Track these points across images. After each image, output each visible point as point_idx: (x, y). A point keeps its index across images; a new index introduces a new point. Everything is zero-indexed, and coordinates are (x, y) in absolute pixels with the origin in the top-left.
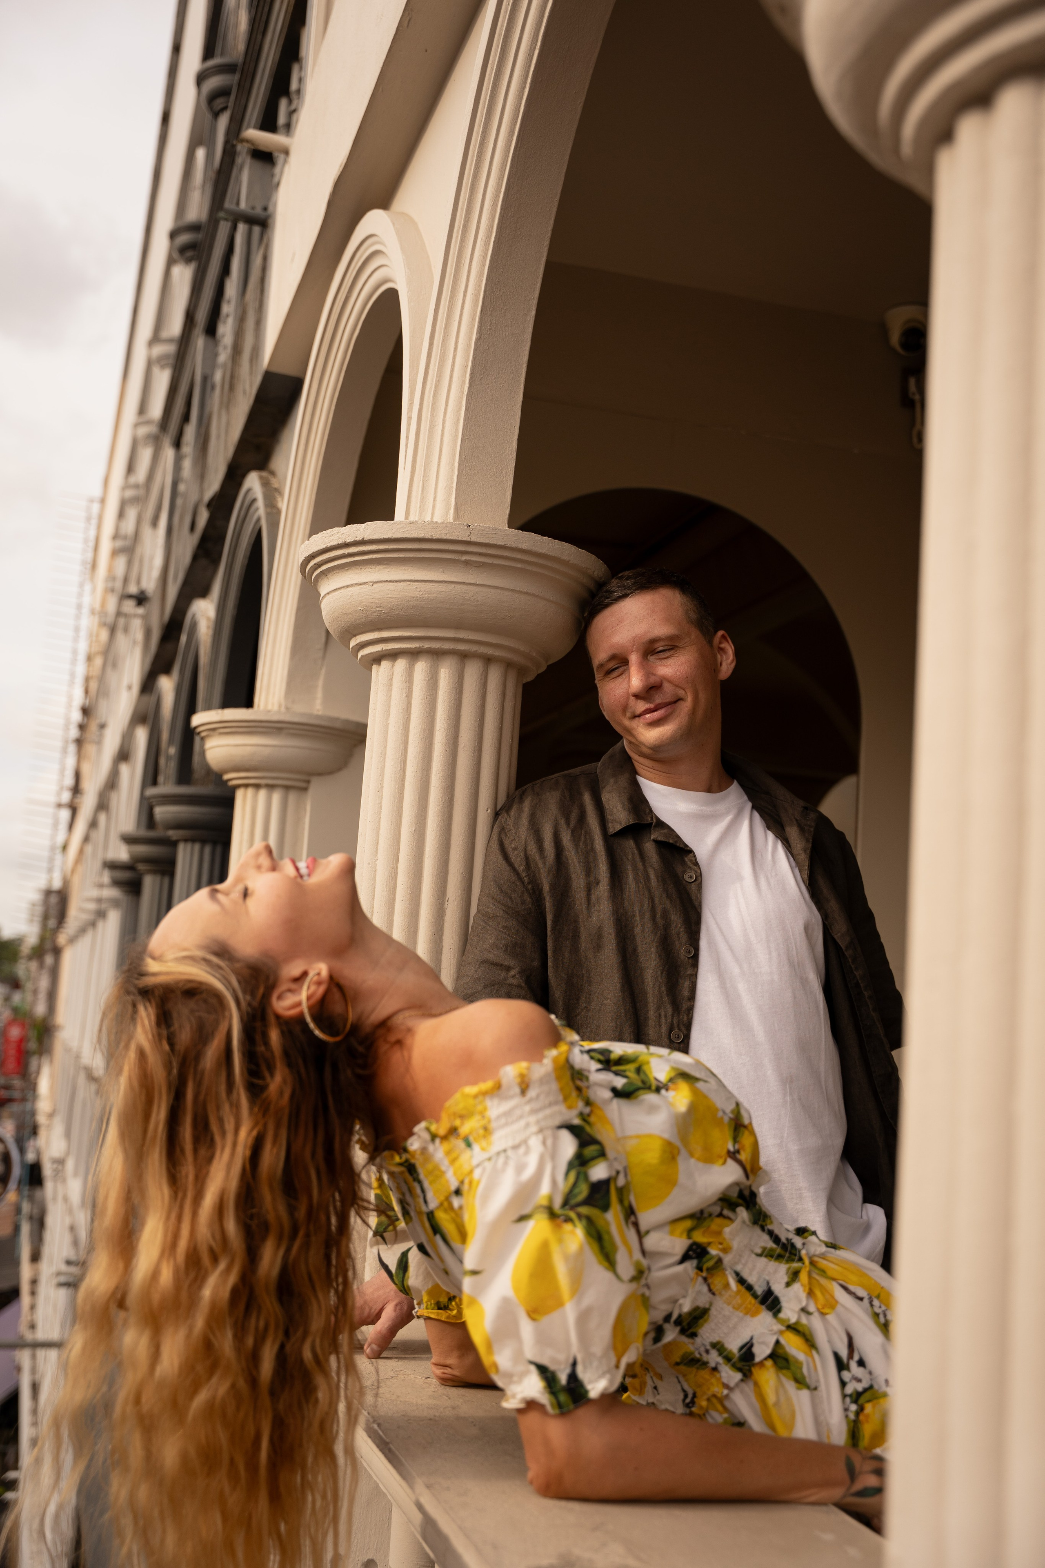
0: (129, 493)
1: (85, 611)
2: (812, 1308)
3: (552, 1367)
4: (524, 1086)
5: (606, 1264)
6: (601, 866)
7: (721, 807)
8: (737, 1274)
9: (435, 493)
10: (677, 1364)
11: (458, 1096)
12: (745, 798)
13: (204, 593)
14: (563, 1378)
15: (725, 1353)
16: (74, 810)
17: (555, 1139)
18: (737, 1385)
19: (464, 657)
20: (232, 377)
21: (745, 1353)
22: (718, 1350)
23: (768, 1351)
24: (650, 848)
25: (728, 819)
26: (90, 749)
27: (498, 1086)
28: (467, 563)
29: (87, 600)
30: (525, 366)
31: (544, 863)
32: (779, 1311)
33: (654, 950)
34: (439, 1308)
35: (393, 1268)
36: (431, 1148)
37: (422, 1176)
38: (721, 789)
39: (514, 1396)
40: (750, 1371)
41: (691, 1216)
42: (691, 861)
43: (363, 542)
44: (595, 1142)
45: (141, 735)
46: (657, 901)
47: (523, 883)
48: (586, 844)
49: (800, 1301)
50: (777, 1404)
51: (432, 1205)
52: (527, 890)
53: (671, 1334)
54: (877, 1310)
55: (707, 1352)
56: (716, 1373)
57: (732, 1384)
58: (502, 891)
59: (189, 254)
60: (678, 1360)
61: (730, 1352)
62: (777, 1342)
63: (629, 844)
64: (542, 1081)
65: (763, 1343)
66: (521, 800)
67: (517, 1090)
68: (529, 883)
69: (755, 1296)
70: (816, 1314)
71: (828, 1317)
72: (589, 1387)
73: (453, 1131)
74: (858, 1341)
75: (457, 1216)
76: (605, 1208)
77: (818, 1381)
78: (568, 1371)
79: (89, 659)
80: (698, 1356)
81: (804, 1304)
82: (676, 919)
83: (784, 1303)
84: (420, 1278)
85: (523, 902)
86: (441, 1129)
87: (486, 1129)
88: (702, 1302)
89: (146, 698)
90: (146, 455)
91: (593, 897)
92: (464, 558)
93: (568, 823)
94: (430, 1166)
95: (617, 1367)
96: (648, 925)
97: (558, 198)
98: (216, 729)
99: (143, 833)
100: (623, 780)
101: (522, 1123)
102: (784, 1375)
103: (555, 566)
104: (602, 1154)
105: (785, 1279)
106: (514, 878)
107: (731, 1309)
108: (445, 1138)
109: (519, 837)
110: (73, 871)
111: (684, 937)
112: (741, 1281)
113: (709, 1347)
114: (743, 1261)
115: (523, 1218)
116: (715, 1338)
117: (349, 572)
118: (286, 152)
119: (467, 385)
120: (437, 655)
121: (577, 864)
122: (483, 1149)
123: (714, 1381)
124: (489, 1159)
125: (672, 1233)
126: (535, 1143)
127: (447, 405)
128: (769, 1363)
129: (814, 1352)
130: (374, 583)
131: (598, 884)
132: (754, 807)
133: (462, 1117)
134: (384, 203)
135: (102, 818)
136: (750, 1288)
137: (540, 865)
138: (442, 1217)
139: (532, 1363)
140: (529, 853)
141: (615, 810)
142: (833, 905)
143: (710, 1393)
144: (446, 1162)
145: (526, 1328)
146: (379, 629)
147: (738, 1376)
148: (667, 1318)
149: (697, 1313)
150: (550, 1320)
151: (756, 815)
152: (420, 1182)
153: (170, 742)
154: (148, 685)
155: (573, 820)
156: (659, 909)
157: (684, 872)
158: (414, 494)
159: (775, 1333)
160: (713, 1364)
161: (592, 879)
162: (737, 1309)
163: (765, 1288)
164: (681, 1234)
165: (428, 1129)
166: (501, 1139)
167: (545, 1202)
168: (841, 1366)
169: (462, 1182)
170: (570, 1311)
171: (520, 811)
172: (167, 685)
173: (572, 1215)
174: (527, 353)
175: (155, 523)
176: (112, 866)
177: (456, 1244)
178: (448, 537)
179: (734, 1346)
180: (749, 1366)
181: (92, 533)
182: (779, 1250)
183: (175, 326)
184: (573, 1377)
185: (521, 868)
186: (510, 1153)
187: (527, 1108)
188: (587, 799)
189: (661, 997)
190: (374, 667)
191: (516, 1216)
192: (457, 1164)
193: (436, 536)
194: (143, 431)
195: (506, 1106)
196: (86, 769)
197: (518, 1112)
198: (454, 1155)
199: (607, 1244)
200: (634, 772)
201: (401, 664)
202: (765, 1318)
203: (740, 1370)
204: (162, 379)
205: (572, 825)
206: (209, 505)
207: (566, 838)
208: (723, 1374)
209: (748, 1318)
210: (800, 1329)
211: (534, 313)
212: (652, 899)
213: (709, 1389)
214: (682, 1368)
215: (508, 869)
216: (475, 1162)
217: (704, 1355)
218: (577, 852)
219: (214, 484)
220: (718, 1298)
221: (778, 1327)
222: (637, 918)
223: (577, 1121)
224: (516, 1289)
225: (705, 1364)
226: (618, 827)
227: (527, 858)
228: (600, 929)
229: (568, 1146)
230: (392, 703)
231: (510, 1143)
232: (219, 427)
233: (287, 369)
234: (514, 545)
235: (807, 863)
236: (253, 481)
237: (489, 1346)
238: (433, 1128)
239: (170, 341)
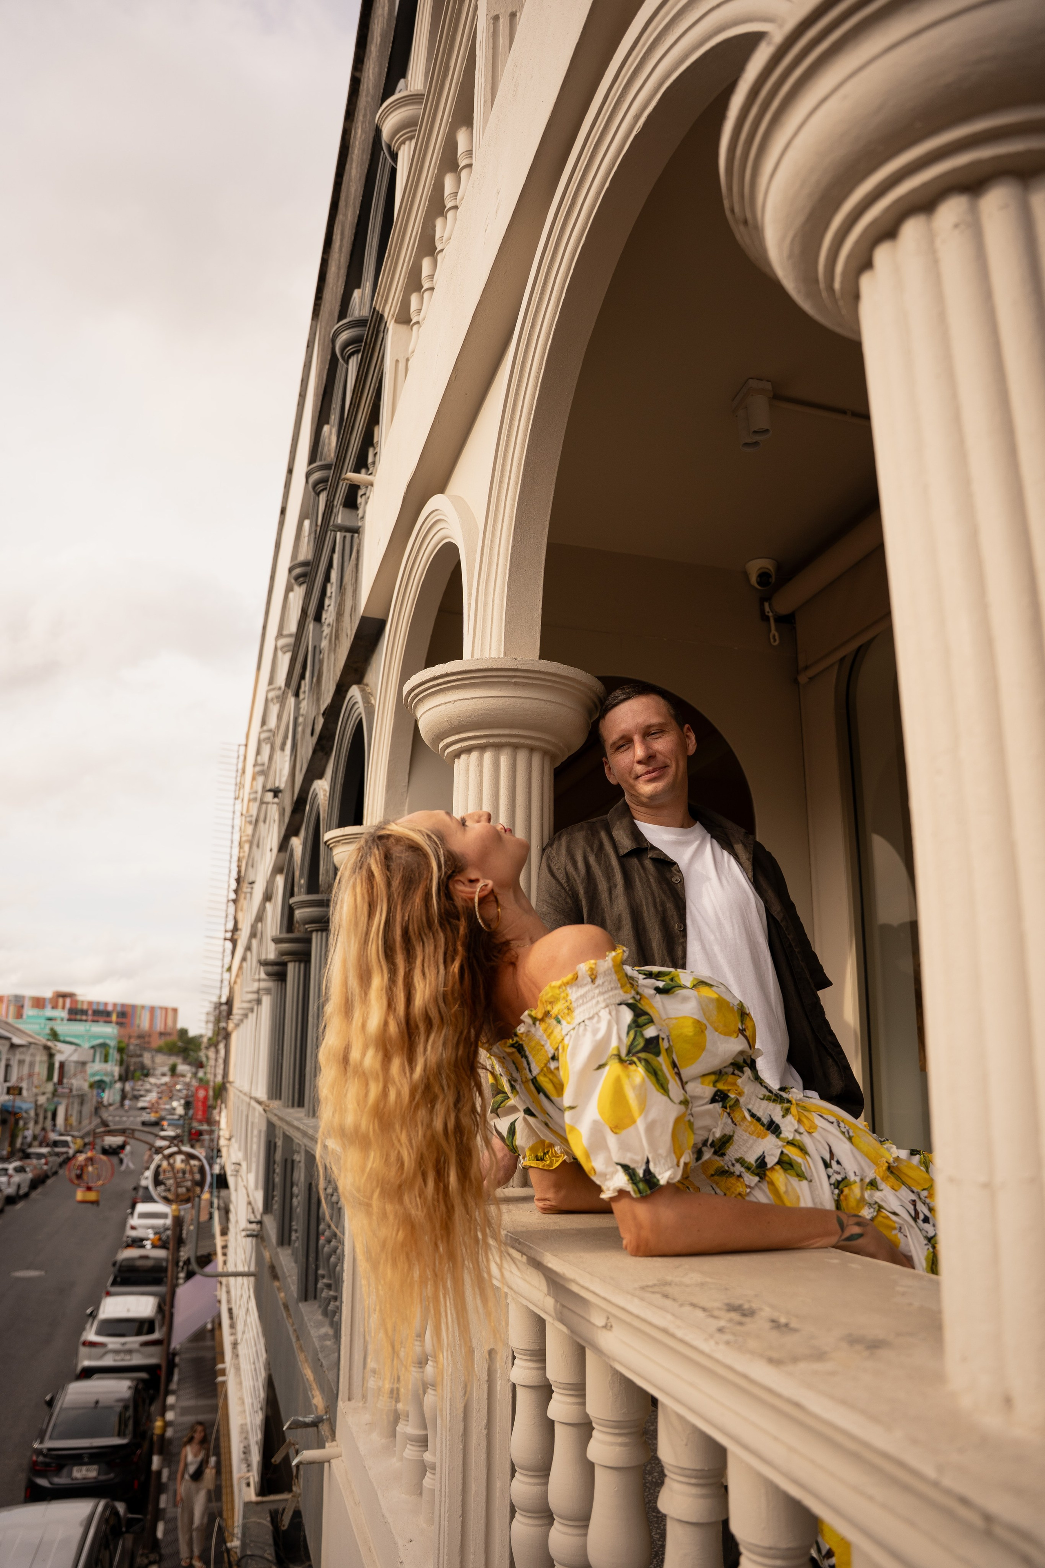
0: (264, 736)
1: (238, 814)
2: (802, 1130)
3: (632, 1165)
4: (593, 977)
5: (662, 1091)
6: (617, 875)
7: (691, 837)
8: (749, 1111)
9: (490, 645)
10: (712, 1175)
11: (547, 988)
12: (706, 831)
13: (321, 776)
14: (640, 1172)
15: (746, 1165)
16: (234, 941)
17: (618, 1012)
18: (756, 1185)
19: (516, 747)
20: (337, 631)
21: (760, 1163)
22: (741, 1163)
23: (776, 1160)
24: (648, 863)
25: (697, 843)
26: (243, 902)
27: (576, 978)
28: (515, 683)
29: (238, 807)
30: (543, 562)
31: (579, 876)
32: (780, 1133)
33: (657, 927)
34: (538, 1160)
35: (505, 1133)
36: (533, 1030)
37: (527, 1053)
38: (689, 826)
39: (608, 1189)
40: (765, 1175)
41: (713, 1073)
42: (676, 870)
43: (447, 675)
44: (646, 1014)
45: (280, 880)
46: (656, 895)
47: (565, 890)
48: (605, 862)
49: (794, 1125)
50: (786, 1192)
51: (535, 1072)
52: (568, 894)
53: (708, 1155)
54: (844, 1130)
55: (733, 1165)
56: (740, 1179)
57: (752, 1185)
58: (552, 897)
59: (301, 579)
60: (713, 1173)
61: (750, 1163)
62: (782, 1152)
63: (635, 861)
64: (605, 974)
65: (772, 1155)
66: (559, 838)
67: (590, 980)
68: (569, 890)
69: (763, 1125)
70: (805, 1133)
71: (813, 1134)
72: (659, 1177)
73: (547, 1014)
74: (834, 1150)
75: (553, 1074)
76: (658, 1054)
77: (812, 1175)
78: (644, 1167)
79: (241, 846)
80: (727, 1168)
81: (796, 1126)
82: (670, 906)
83: (783, 1128)
84: (524, 1139)
85: (567, 903)
86: (539, 1015)
87: (569, 1009)
88: (728, 1131)
89: (282, 855)
90: (274, 709)
91: (613, 896)
92: (513, 680)
93: (592, 850)
94: (533, 1044)
95: (678, 1165)
96: (652, 911)
97: (559, 458)
98: (339, 841)
99: (285, 935)
100: (626, 821)
101: (594, 1001)
102: (788, 1174)
103: (571, 683)
104: (651, 1021)
105: (782, 1113)
106: (559, 888)
107: (748, 1135)
108: (542, 1020)
109: (561, 861)
110: (235, 982)
111: (676, 918)
112: (753, 1115)
113: (734, 1162)
114: (752, 1102)
115: (601, 1067)
116: (738, 1155)
117: (438, 697)
118: (372, 485)
119: (507, 576)
120: (498, 747)
121: (601, 875)
122: (568, 1023)
123: (739, 1184)
124: (574, 1029)
125: (702, 1083)
126: (604, 1015)
127: (494, 590)
128: (778, 1167)
129: (807, 1157)
130: (455, 701)
131: (616, 886)
132: (712, 837)
133: (551, 1003)
134: (442, 490)
135: (255, 942)
136: (759, 1120)
137: (576, 878)
138: (543, 1081)
139: (618, 1164)
140: (568, 870)
141: (622, 841)
142: (770, 894)
143: (737, 1192)
144: (545, 1037)
145: (612, 1140)
146: (459, 733)
147: (757, 1179)
148: (705, 1143)
149: (724, 1139)
150: (628, 1133)
151: (715, 841)
152: (526, 1057)
153: (301, 876)
154: (284, 845)
155: (596, 847)
156: (658, 900)
157: (672, 877)
158: (476, 648)
159: (780, 1147)
160: (738, 1173)
161: (612, 884)
162: (752, 1134)
163: (769, 1119)
164: (709, 1084)
165: (530, 1016)
166: (579, 1014)
167: (615, 1052)
168: (827, 1165)
169: (557, 1049)
170: (641, 1125)
171: (560, 845)
172: (297, 843)
173: (635, 1059)
174: (544, 554)
175: (283, 749)
176: (264, 963)
177: (554, 1097)
178: (503, 667)
179: (751, 1159)
180: (764, 1171)
181: (240, 766)
182: (773, 1097)
183: (292, 627)
184: (647, 1171)
185: (563, 881)
186: (587, 1022)
187: (597, 991)
188: (603, 835)
189: (664, 958)
190: (456, 760)
191: (596, 1066)
192: (552, 1037)
193: (495, 667)
194: (272, 695)
195: (582, 991)
196: (240, 916)
197: (590, 994)
198: (550, 1031)
199: (661, 1078)
200: (632, 818)
201: (474, 755)
202: (771, 1139)
203: (757, 1175)
204: (284, 661)
205: (595, 850)
206: (323, 714)
207: (592, 860)
208: (746, 1179)
209: (760, 1139)
210: (796, 1143)
211: (547, 529)
212: (653, 894)
213: (736, 1190)
214: (716, 1177)
215: (554, 882)
216: (564, 1033)
217: (731, 1167)
218: (600, 868)
219: (327, 699)
220: (738, 1127)
221: (780, 1143)
222: (645, 907)
223: (631, 1001)
224: (602, 1113)
225: (732, 1173)
226: (626, 851)
227: (567, 874)
228: (620, 916)
229: (627, 1016)
230: (470, 781)
231: (587, 1016)
232: (328, 665)
233: (376, 614)
234: (546, 671)
235: (751, 867)
236: (354, 691)
237: (588, 1156)
238: (533, 1013)
239: (290, 635)
